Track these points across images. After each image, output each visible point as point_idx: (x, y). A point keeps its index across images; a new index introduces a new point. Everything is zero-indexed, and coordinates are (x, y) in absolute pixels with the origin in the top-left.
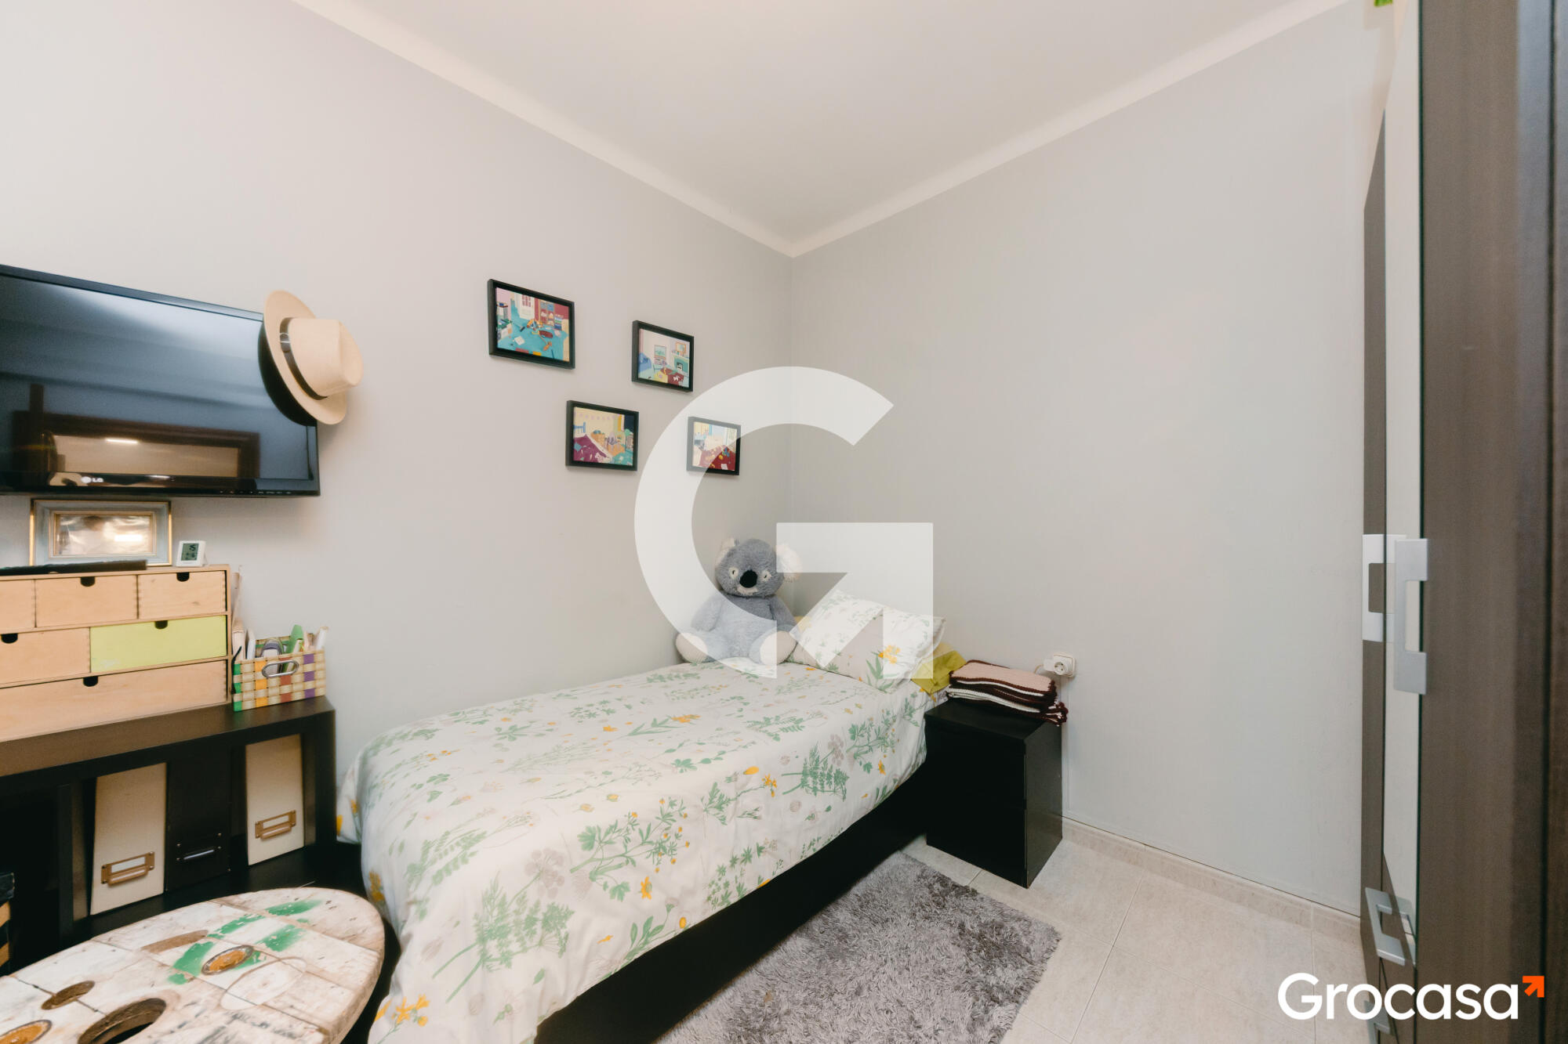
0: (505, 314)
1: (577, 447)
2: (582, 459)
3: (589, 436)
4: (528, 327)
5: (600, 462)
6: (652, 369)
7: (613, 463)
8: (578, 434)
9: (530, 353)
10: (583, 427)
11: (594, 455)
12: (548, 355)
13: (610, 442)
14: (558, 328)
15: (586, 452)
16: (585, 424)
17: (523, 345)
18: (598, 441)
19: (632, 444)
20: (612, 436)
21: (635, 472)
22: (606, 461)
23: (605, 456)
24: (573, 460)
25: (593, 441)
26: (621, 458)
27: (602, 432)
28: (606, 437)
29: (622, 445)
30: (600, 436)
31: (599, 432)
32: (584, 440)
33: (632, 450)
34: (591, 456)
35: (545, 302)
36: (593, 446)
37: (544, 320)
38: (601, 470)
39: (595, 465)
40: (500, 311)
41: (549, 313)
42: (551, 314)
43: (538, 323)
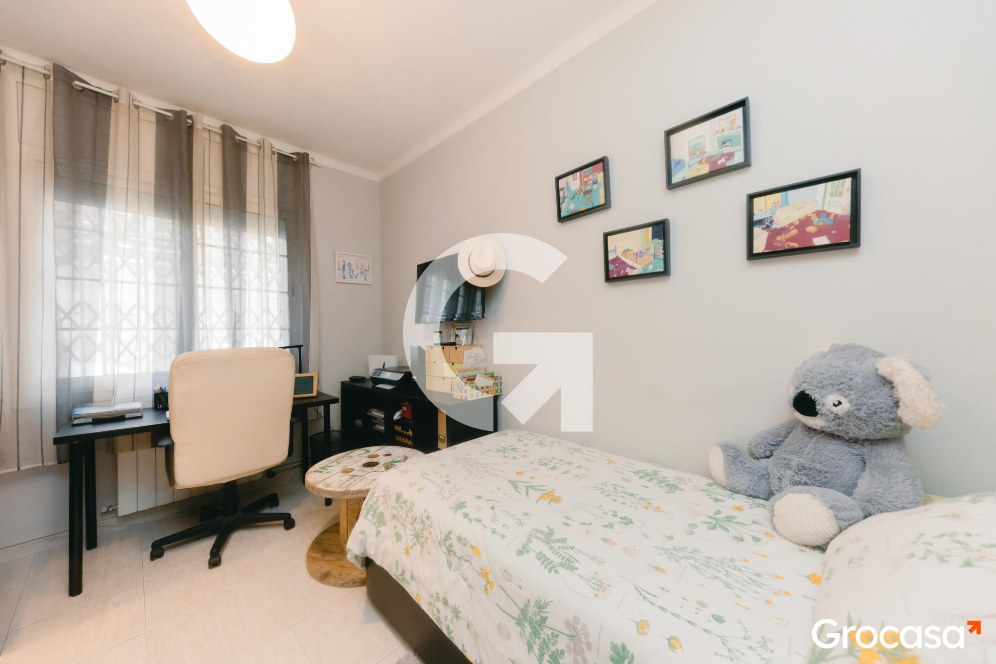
0: (564, 194)
1: (611, 267)
2: (615, 276)
3: (620, 256)
4: (576, 194)
5: (630, 274)
6: (687, 166)
7: (642, 273)
8: (611, 257)
9: (578, 211)
10: (615, 250)
11: (625, 270)
12: (590, 206)
13: (639, 255)
14: (595, 183)
15: (618, 269)
16: (615, 247)
17: (575, 207)
18: (627, 258)
19: (662, 251)
20: (641, 249)
21: (669, 277)
22: (635, 272)
23: (635, 269)
24: (609, 278)
25: (623, 259)
26: (651, 267)
27: (630, 249)
28: (635, 252)
29: (651, 255)
30: (629, 253)
31: (629, 250)
32: (617, 259)
33: (662, 256)
34: (622, 271)
35: (586, 170)
36: (624, 263)
37: (586, 183)
38: (632, 281)
39: (627, 278)
40: (561, 193)
41: (589, 176)
42: (590, 176)
43: (582, 188)
